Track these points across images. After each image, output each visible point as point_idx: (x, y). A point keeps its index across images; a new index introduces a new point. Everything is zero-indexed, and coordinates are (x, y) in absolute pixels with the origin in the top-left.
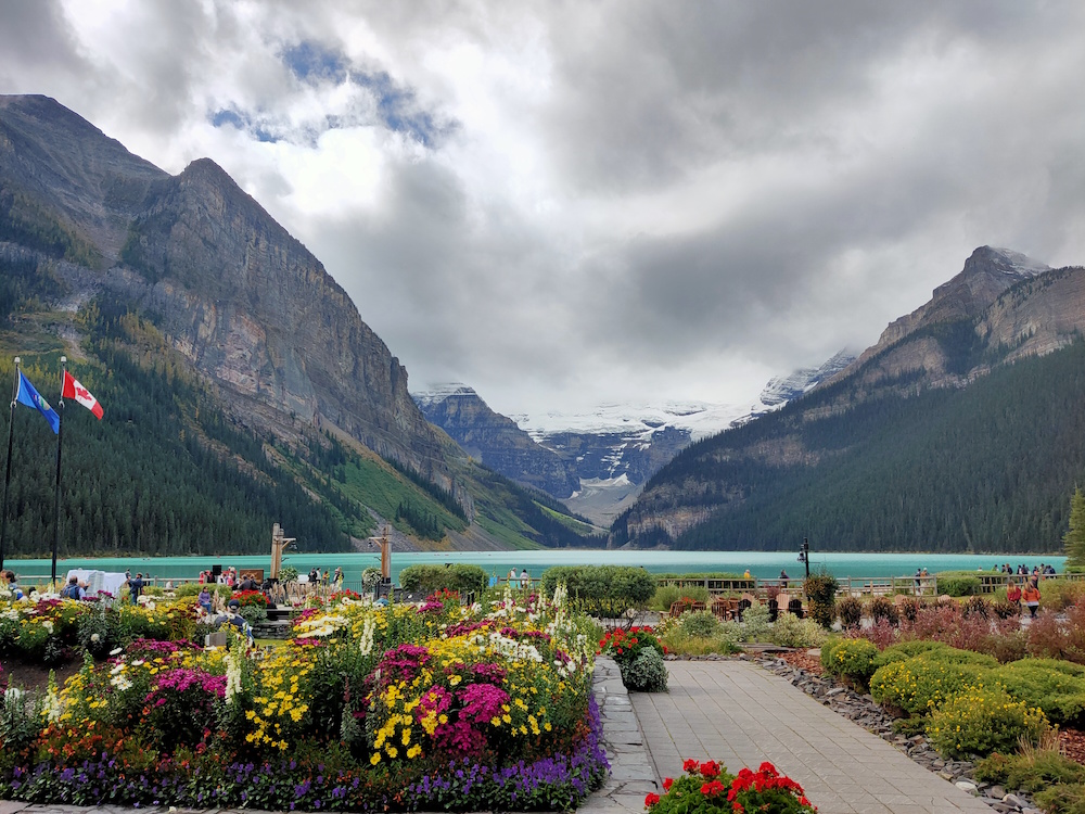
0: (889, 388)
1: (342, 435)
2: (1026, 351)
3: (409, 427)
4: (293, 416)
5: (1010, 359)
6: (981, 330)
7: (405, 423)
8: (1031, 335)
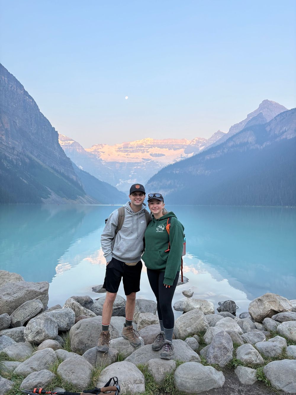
0: (236, 148)
1: (33, 157)
2: (284, 137)
3: (59, 156)
4: (13, 148)
5: (278, 139)
6: (268, 129)
7: (58, 154)
8: (285, 131)
